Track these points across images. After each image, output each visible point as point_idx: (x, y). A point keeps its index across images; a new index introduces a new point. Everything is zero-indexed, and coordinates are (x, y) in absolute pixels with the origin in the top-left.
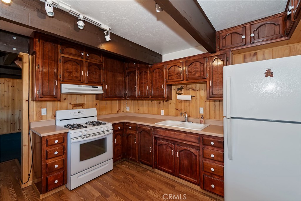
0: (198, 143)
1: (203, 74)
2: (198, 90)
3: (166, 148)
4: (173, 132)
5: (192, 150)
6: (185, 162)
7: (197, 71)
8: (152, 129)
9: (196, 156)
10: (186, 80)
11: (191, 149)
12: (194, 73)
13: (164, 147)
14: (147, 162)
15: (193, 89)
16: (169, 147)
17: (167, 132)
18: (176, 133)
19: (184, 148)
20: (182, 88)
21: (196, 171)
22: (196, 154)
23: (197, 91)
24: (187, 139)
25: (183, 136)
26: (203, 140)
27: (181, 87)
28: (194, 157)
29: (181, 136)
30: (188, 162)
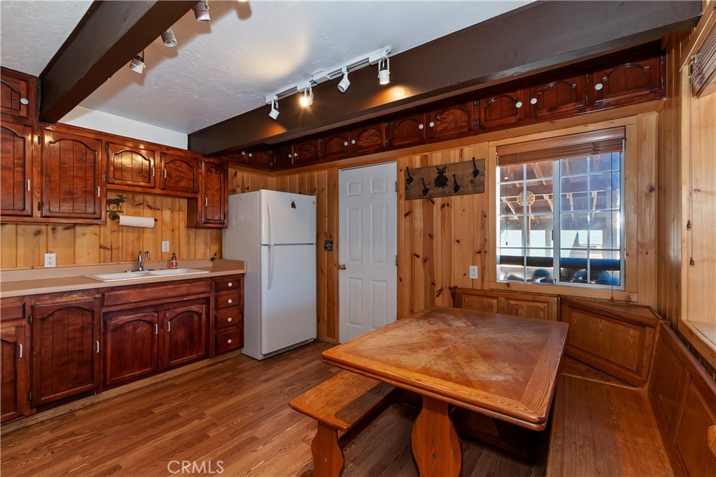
0: (208, 292)
1: (192, 184)
2: (158, 210)
3: (135, 329)
4: (164, 287)
5: (195, 308)
6: (181, 334)
7: (183, 178)
8: (97, 296)
9: (199, 315)
10: (163, 189)
11: (193, 307)
12: (177, 179)
13: (130, 328)
14: (77, 389)
15: (148, 206)
16: (142, 323)
17: (149, 290)
18: (169, 287)
19: (178, 310)
20: (122, 201)
21: (200, 338)
22: (200, 311)
23: (156, 211)
24: (193, 290)
25: (184, 288)
26: (217, 284)
27: (119, 198)
28: (196, 318)
29: (180, 289)
30: (185, 332)
